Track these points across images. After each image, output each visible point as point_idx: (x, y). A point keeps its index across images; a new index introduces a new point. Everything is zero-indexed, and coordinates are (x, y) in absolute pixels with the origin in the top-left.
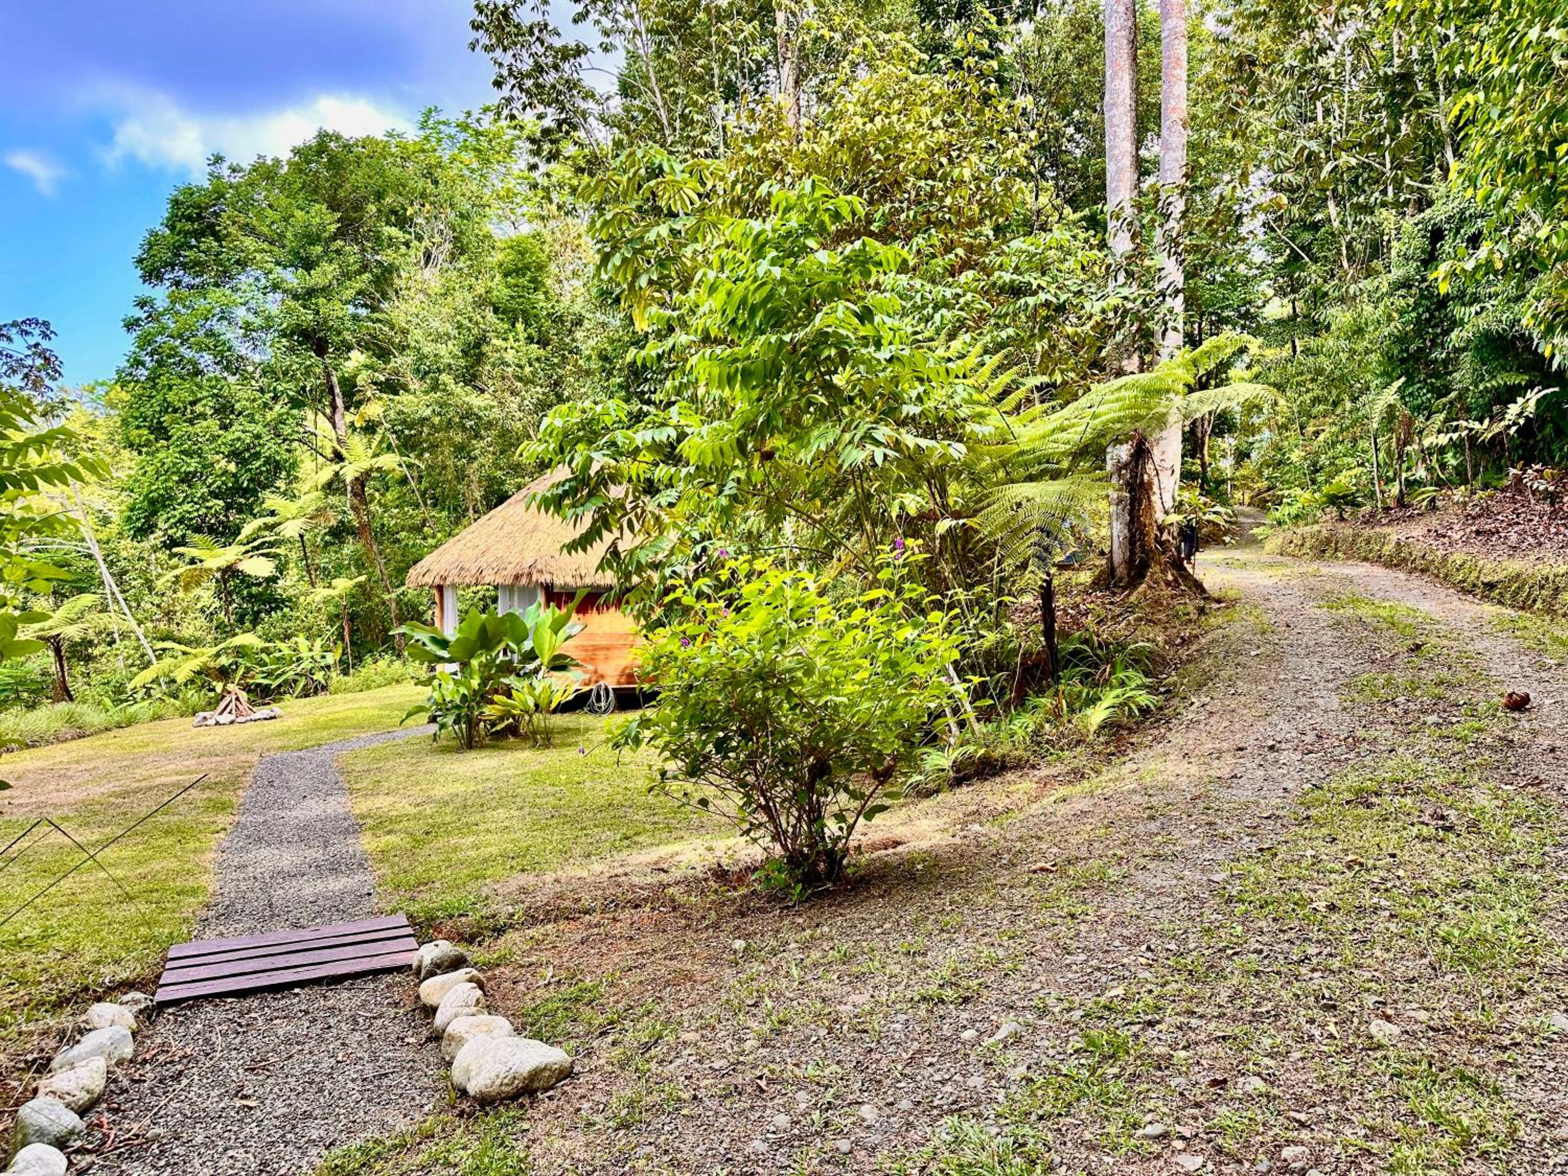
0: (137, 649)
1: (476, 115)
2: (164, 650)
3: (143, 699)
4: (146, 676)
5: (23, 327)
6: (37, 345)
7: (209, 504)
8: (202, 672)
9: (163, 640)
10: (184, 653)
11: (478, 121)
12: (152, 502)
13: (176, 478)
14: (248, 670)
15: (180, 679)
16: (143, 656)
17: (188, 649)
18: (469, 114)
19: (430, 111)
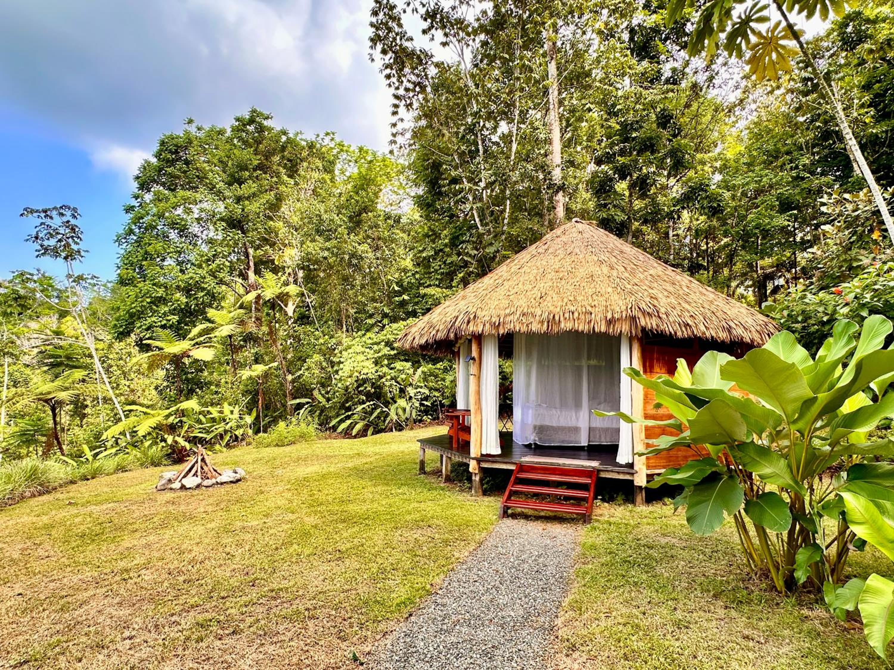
0: (112, 410)
1: (321, 136)
2: (130, 411)
3: (112, 446)
4: (115, 430)
5: (60, 210)
6: (68, 222)
7: (169, 318)
8: (159, 427)
9: (130, 405)
10: (145, 413)
11: (323, 139)
12: (132, 316)
13: (148, 300)
14: (190, 427)
15: (141, 433)
16: (116, 415)
17: (148, 411)
18: (318, 136)
19: (298, 133)
